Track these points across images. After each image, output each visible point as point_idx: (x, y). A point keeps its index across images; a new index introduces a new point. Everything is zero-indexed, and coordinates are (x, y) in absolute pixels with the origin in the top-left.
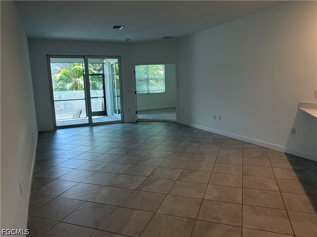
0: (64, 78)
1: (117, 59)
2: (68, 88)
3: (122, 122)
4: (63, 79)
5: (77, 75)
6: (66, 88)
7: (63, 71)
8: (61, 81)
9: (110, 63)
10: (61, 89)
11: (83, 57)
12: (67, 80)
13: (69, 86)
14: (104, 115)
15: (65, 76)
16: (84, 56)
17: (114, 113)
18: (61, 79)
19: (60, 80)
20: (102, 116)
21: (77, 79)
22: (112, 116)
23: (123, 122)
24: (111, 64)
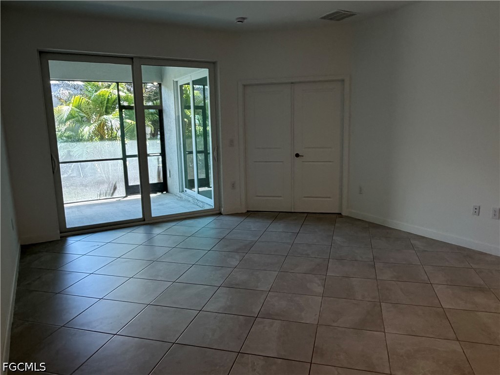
0: (76, 115)
1: (208, 69)
2: (86, 137)
3: (216, 213)
4: (74, 117)
5: (104, 108)
6: (82, 136)
7: (76, 100)
8: (71, 121)
9: (177, 82)
10: (68, 137)
11: (130, 60)
12: (82, 118)
13: (87, 130)
14: (162, 192)
15: (78, 110)
16: (132, 58)
17: (186, 187)
18: (71, 117)
19: (68, 119)
20: (159, 194)
21: (105, 116)
22: (182, 194)
23: (218, 212)
24: (180, 84)
